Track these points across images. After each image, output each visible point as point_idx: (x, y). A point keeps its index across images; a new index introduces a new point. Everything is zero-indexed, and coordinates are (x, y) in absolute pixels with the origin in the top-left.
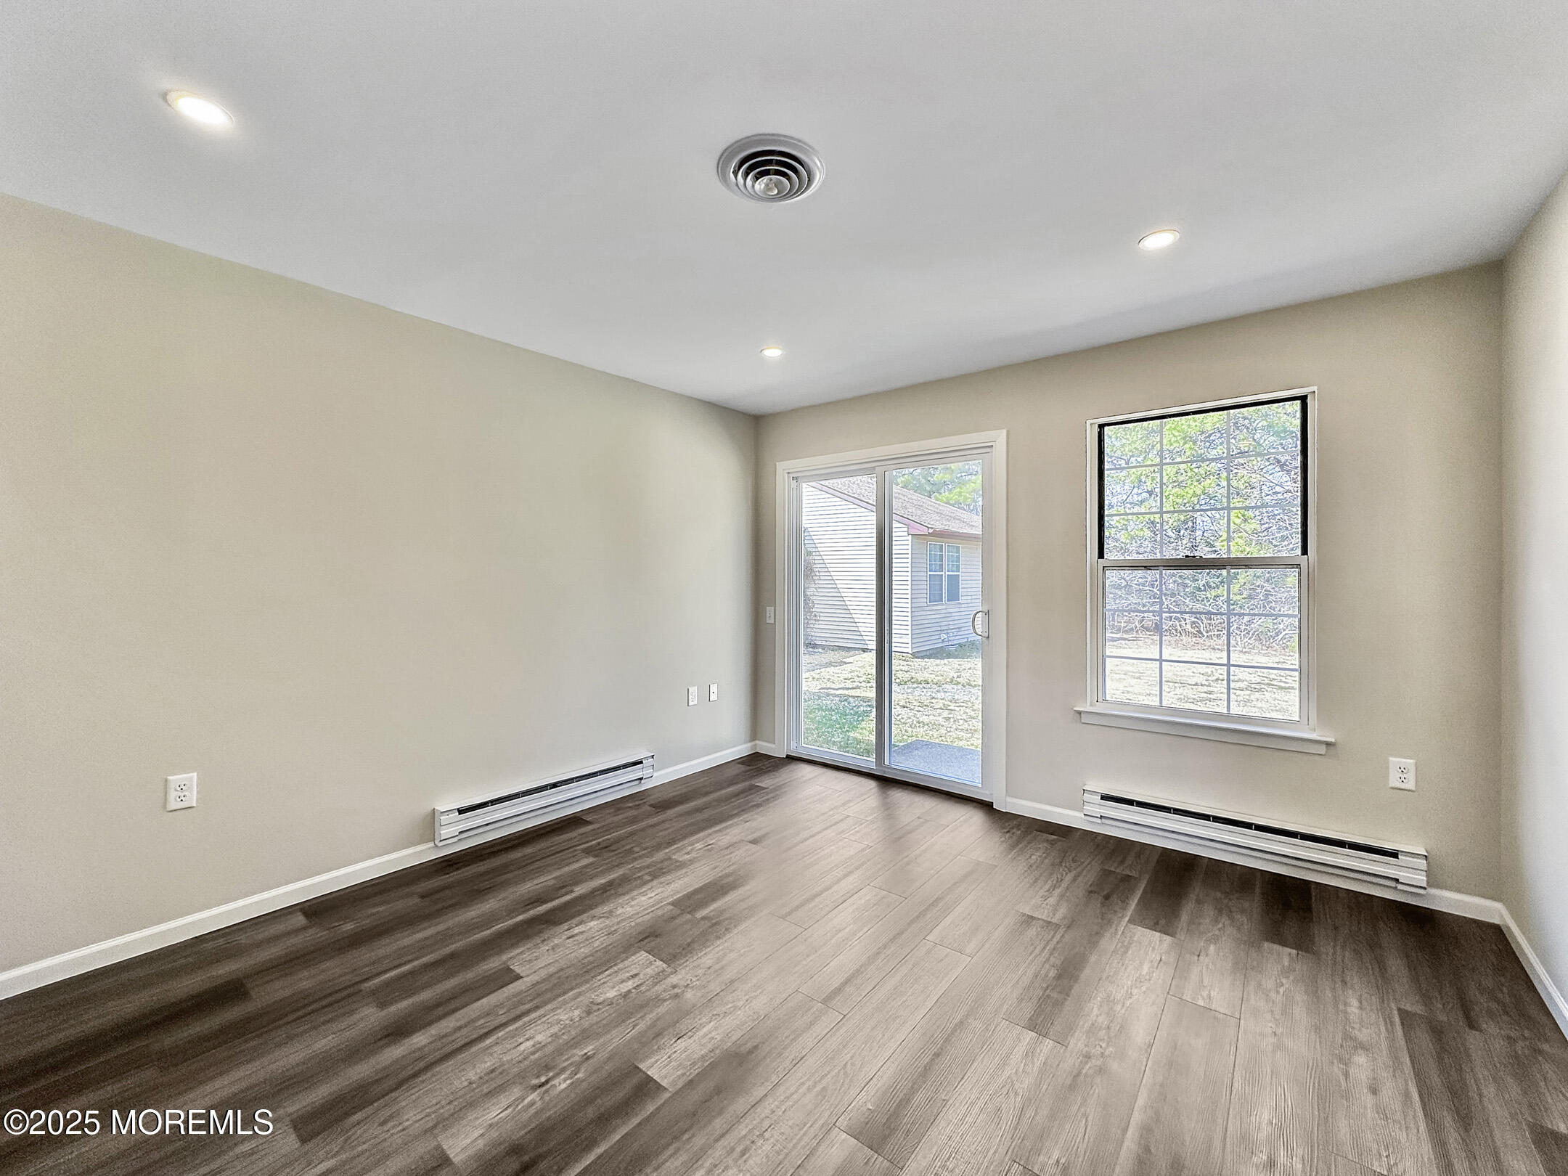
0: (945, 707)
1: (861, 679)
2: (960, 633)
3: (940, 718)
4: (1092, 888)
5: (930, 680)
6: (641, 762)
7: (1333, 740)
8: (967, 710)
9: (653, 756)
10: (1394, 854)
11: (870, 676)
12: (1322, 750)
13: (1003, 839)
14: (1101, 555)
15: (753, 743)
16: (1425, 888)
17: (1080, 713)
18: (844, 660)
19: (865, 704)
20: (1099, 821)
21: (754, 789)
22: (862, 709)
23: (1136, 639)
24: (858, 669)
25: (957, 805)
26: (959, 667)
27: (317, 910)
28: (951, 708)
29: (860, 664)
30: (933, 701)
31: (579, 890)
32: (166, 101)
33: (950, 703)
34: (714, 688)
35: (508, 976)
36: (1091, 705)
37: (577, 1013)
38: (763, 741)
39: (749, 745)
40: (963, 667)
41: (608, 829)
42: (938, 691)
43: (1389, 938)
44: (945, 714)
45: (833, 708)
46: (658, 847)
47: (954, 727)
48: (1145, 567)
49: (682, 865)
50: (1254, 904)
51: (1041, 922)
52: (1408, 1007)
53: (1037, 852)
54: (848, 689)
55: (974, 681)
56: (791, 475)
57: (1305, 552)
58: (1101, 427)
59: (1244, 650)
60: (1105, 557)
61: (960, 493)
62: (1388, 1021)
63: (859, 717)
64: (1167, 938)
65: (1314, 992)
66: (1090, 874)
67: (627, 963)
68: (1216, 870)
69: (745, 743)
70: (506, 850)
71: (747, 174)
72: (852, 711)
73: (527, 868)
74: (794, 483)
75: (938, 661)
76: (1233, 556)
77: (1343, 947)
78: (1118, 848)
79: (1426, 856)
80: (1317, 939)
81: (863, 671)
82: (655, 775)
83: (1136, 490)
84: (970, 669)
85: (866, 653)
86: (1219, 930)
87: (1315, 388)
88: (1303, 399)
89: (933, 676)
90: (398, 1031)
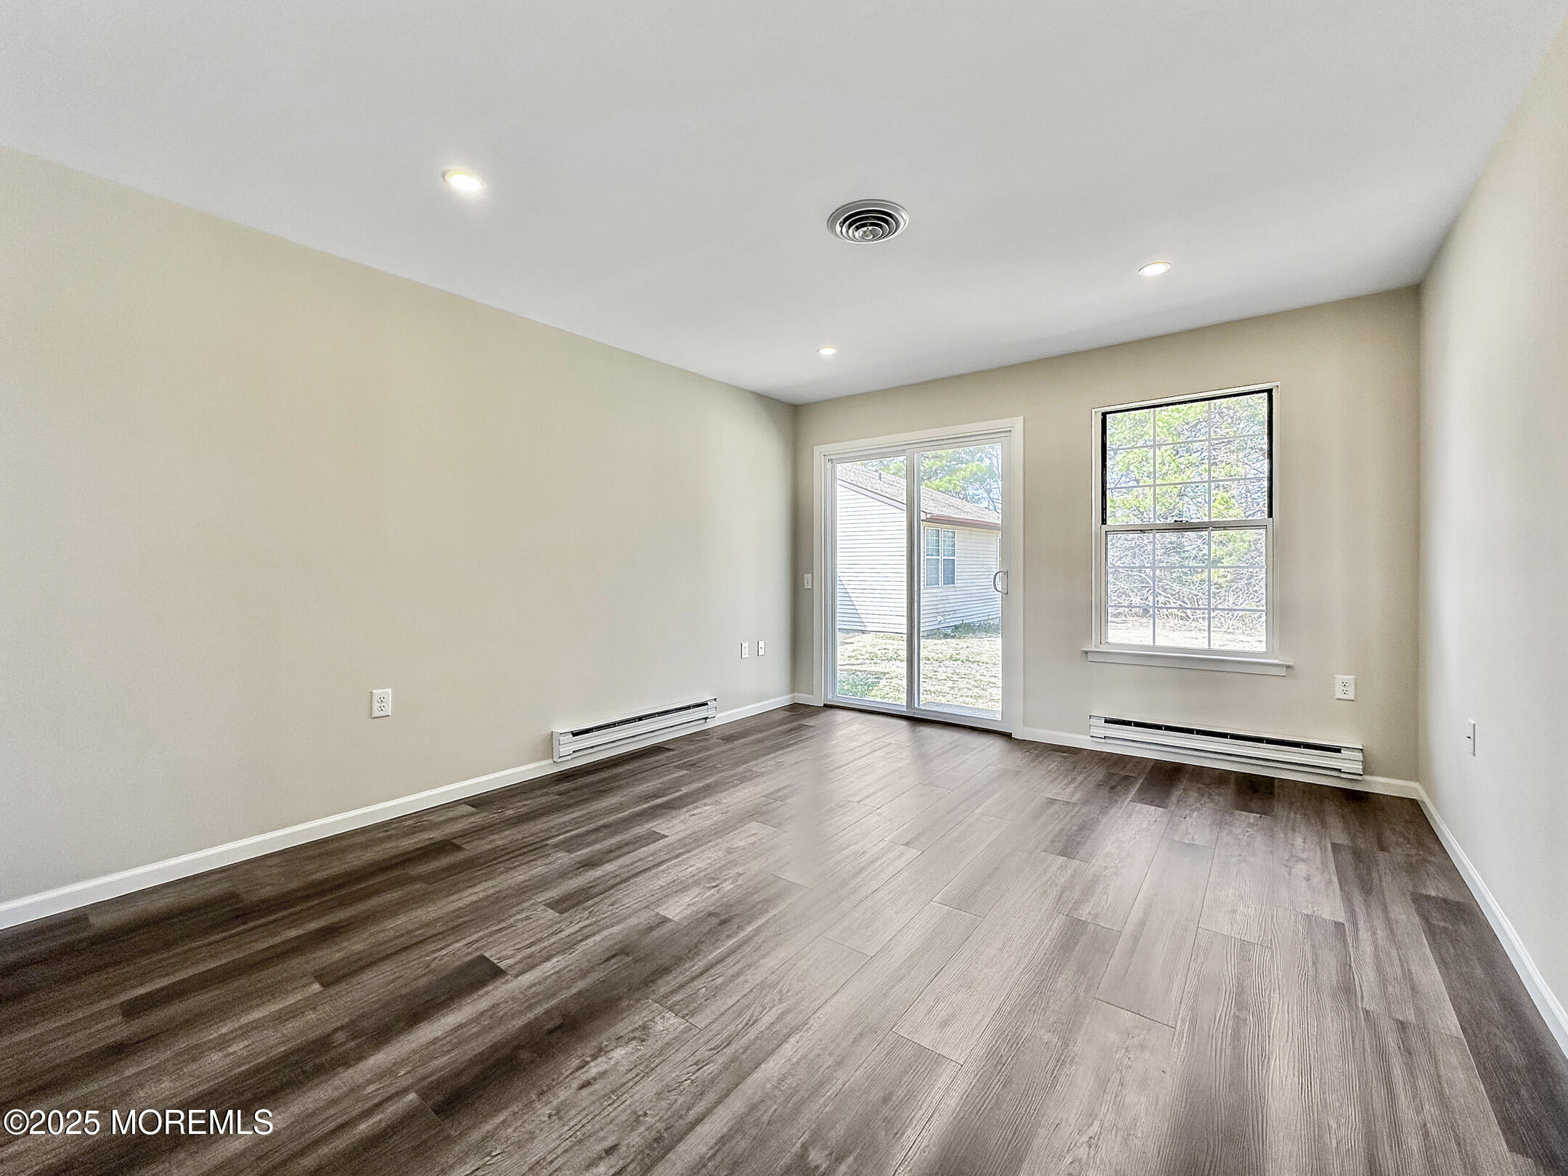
0: (949, 678)
1: (865, 657)
2: (956, 616)
3: (945, 687)
4: (1100, 783)
5: (930, 657)
6: (707, 704)
7: (1291, 664)
8: (970, 681)
9: (715, 700)
10: (1338, 750)
11: (872, 655)
12: (1283, 672)
13: (1024, 756)
14: (1104, 521)
15: (793, 695)
16: (1361, 775)
17: (1086, 652)
18: (845, 641)
19: (872, 676)
20: (1103, 741)
21: (801, 727)
22: (870, 680)
23: (1124, 622)
24: (860, 649)
25: (981, 736)
26: (956, 646)
27: (479, 802)
28: (955, 679)
29: (860, 644)
30: (936, 673)
31: (685, 790)
32: (444, 178)
33: (952, 675)
34: (762, 644)
35: (655, 837)
36: (1095, 646)
37: (721, 853)
38: (802, 693)
39: (790, 696)
40: (961, 646)
41: (688, 754)
42: (940, 666)
43: (1330, 808)
44: (950, 684)
45: (843, 680)
46: (738, 764)
47: (959, 694)
48: (1141, 531)
49: (761, 774)
50: (1230, 790)
51: (1060, 803)
52: (1339, 842)
53: (1053, 764)
54: (854, 665)
55: (973, 658)
56: (827, 458)
57: (1270, 515)
58: (1104, 415)
59: (1229, 631)
60: (1108, 523)
61: (950, 480)
62: (1323, 849)
63: (869, 687)
64: (1161, 810)
65: (1271, 833)
66: (1099, 774)
67: (745, 828)
68: (1198, 774)
69: (786, 694)
70: (608, 767)
71: (850, 225)
72: (861, 682)
73: (635, 777)
74: (829, 465)
75: (936, 641)
76: (1213, 520)
77: (1296, 814)
78: (1121, 760)
79: (1361, 750)
80: (1275, 809)
81: (864, 650)
82: (717, 716)
83: (1123, 478)
84: (968, 647)
85: (865, 635)
86: (1201, 804)
87: (1278, 383)
88: (1270, 392)
89: (933, 654)
90: (589, 864)
